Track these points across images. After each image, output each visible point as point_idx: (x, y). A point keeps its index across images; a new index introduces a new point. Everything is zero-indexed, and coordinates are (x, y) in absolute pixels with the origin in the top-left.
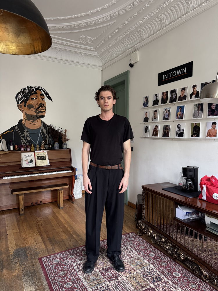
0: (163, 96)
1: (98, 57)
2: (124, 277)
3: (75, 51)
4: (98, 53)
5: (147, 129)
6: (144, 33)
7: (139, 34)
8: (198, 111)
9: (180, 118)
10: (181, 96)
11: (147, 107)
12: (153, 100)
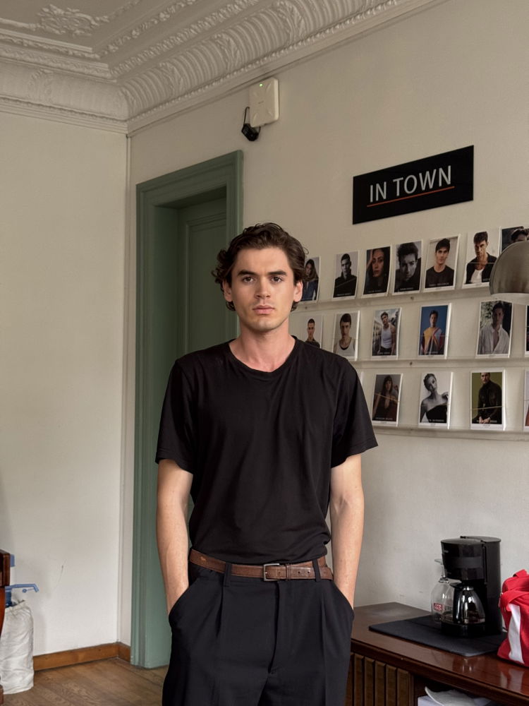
0: (371, 265)
6: (298, 17)
7: (280, 16)
8: (493, 331)
9: (433, 351)
10: (434, 271)
11: (313, 301)
12: (335, 278)
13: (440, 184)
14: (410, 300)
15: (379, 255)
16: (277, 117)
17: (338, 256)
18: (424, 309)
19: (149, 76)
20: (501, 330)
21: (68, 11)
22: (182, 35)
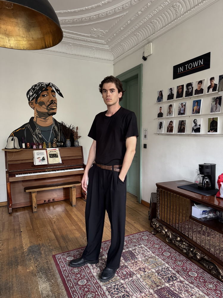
0: (178, 90)
1: (110, 51)
2: (139, 276)
3: (86, 45)
4: (109, 46)
5: (161, 125)
6: (158, 24)
7: (153, 24)
8: (215, 105)
9: (196, 113)
10: (197, 90)
11: (161, 102)
12: (168, 95)
13: (200, 65)
15: (181, 87)
16: (152, 53)
18: (194, 101)
20: (218, 105)
22: (127, 34)
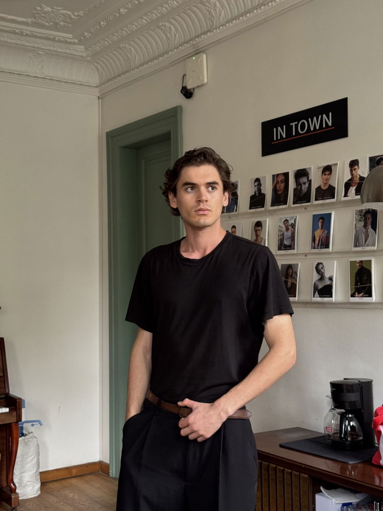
0: (275, 185)
6: (219, 9)
7: (207, 8)
8: (364, 230)
9: (321, 245)
10: (321, 188)
11: (234, 213)
12: (250, 195)
13: (324, 126)
14: (305, 210)
15: (282, 178)
16: (206, 81)
17: (251, 179)
18: (314, 215)
19: (113, 54)
20: (370, 230)
21: (54, 8)
22: (137, 24)
